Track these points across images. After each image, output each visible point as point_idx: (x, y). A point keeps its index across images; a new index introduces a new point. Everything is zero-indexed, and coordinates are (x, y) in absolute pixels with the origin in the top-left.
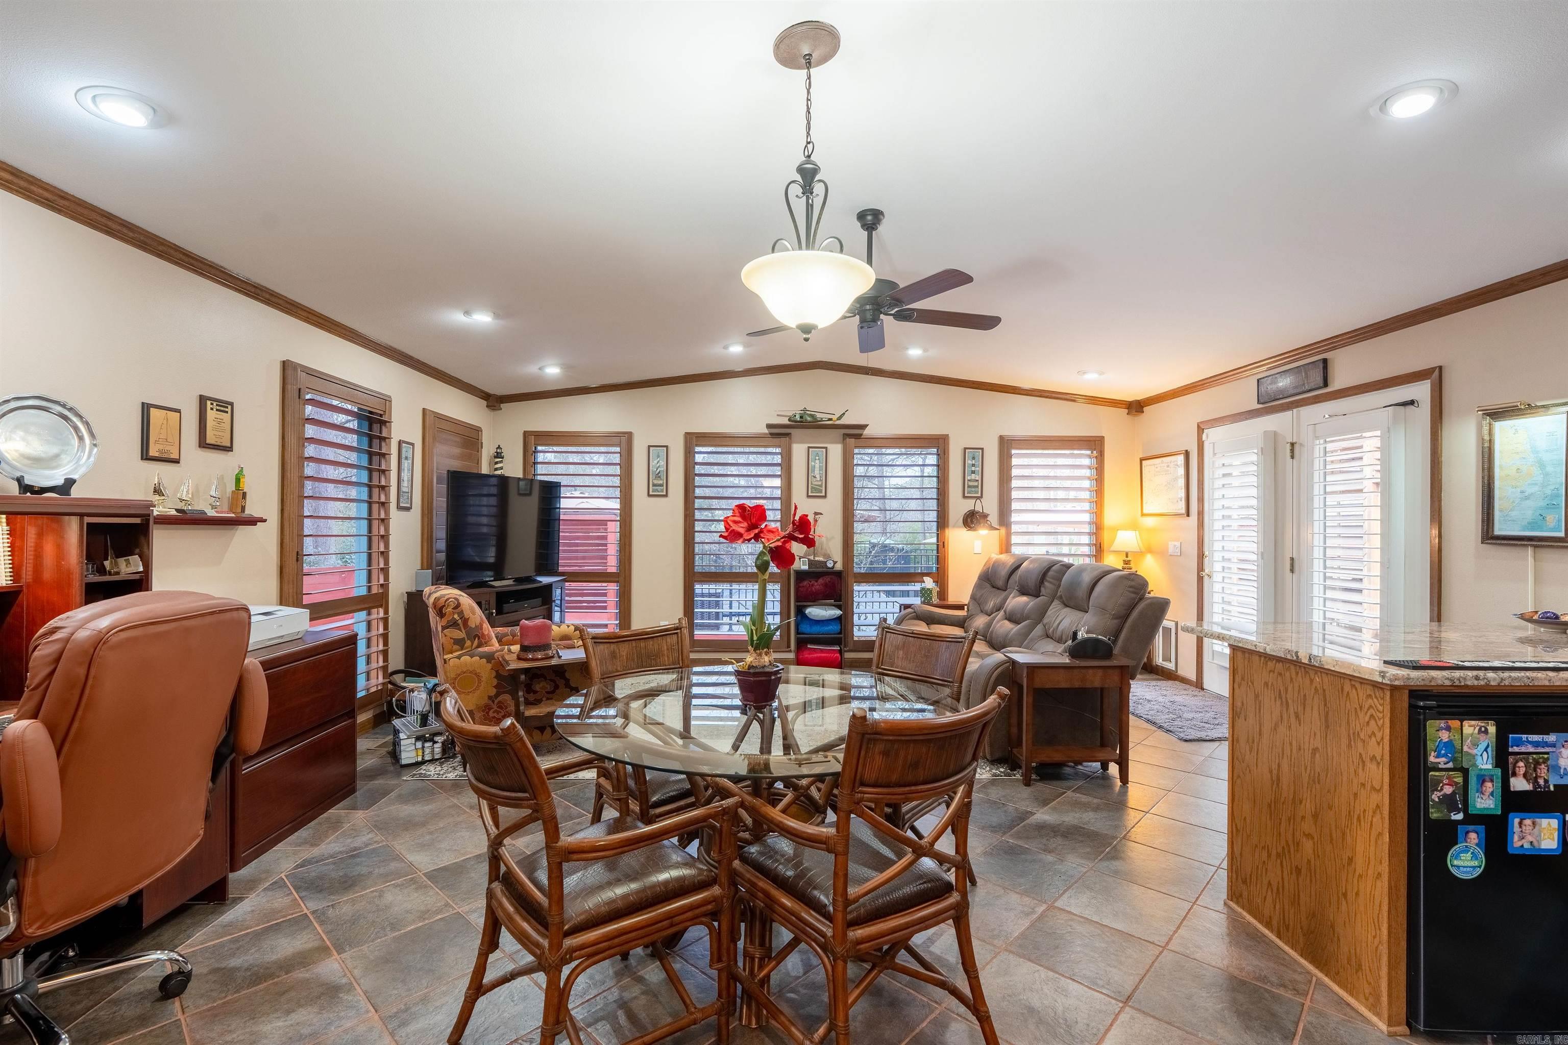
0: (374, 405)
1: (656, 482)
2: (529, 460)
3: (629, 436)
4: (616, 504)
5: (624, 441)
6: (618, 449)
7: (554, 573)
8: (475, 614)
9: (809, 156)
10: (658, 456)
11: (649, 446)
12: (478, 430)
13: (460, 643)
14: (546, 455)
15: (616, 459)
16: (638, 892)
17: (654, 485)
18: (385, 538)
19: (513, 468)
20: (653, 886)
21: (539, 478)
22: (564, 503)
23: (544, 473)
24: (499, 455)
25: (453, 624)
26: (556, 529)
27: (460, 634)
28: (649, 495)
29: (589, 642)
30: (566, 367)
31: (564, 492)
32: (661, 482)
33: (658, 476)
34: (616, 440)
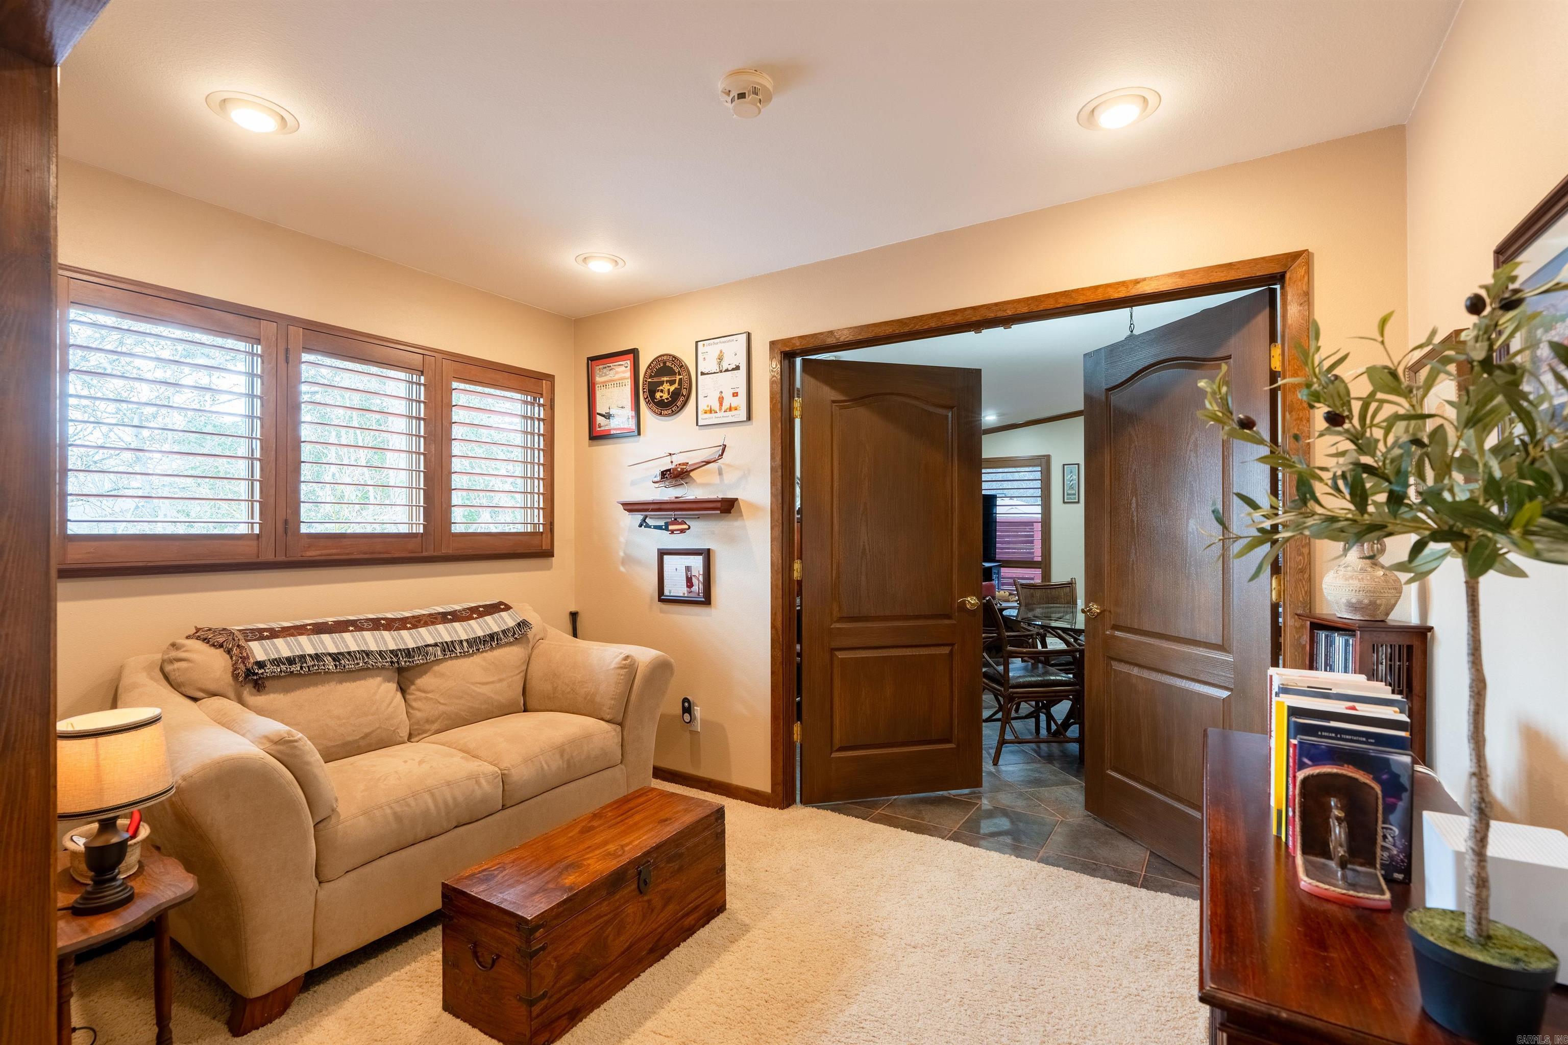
1: (1070, 492)
3: (1048, 458)
4: (1038, 509)
5: (1044, 463)
6: (1039, 469)
7: (994, 561)
9: (1132, 331)
10: (1071, 472)
11: (1064, 465)
14: (988, 475)
15: (1038, 475)
16: (1041, 681)
17: (1068, 494)
20: (1048, 680)
22: (999, 510)
23: (985, 489)
26: (993, 528)
28: (1064, 502)
29: (1019, 587)
30: (1000, 415)
31: (1000, 502)
32: (1073, 492)
33: (1071, 488)
34: (1038, 462)
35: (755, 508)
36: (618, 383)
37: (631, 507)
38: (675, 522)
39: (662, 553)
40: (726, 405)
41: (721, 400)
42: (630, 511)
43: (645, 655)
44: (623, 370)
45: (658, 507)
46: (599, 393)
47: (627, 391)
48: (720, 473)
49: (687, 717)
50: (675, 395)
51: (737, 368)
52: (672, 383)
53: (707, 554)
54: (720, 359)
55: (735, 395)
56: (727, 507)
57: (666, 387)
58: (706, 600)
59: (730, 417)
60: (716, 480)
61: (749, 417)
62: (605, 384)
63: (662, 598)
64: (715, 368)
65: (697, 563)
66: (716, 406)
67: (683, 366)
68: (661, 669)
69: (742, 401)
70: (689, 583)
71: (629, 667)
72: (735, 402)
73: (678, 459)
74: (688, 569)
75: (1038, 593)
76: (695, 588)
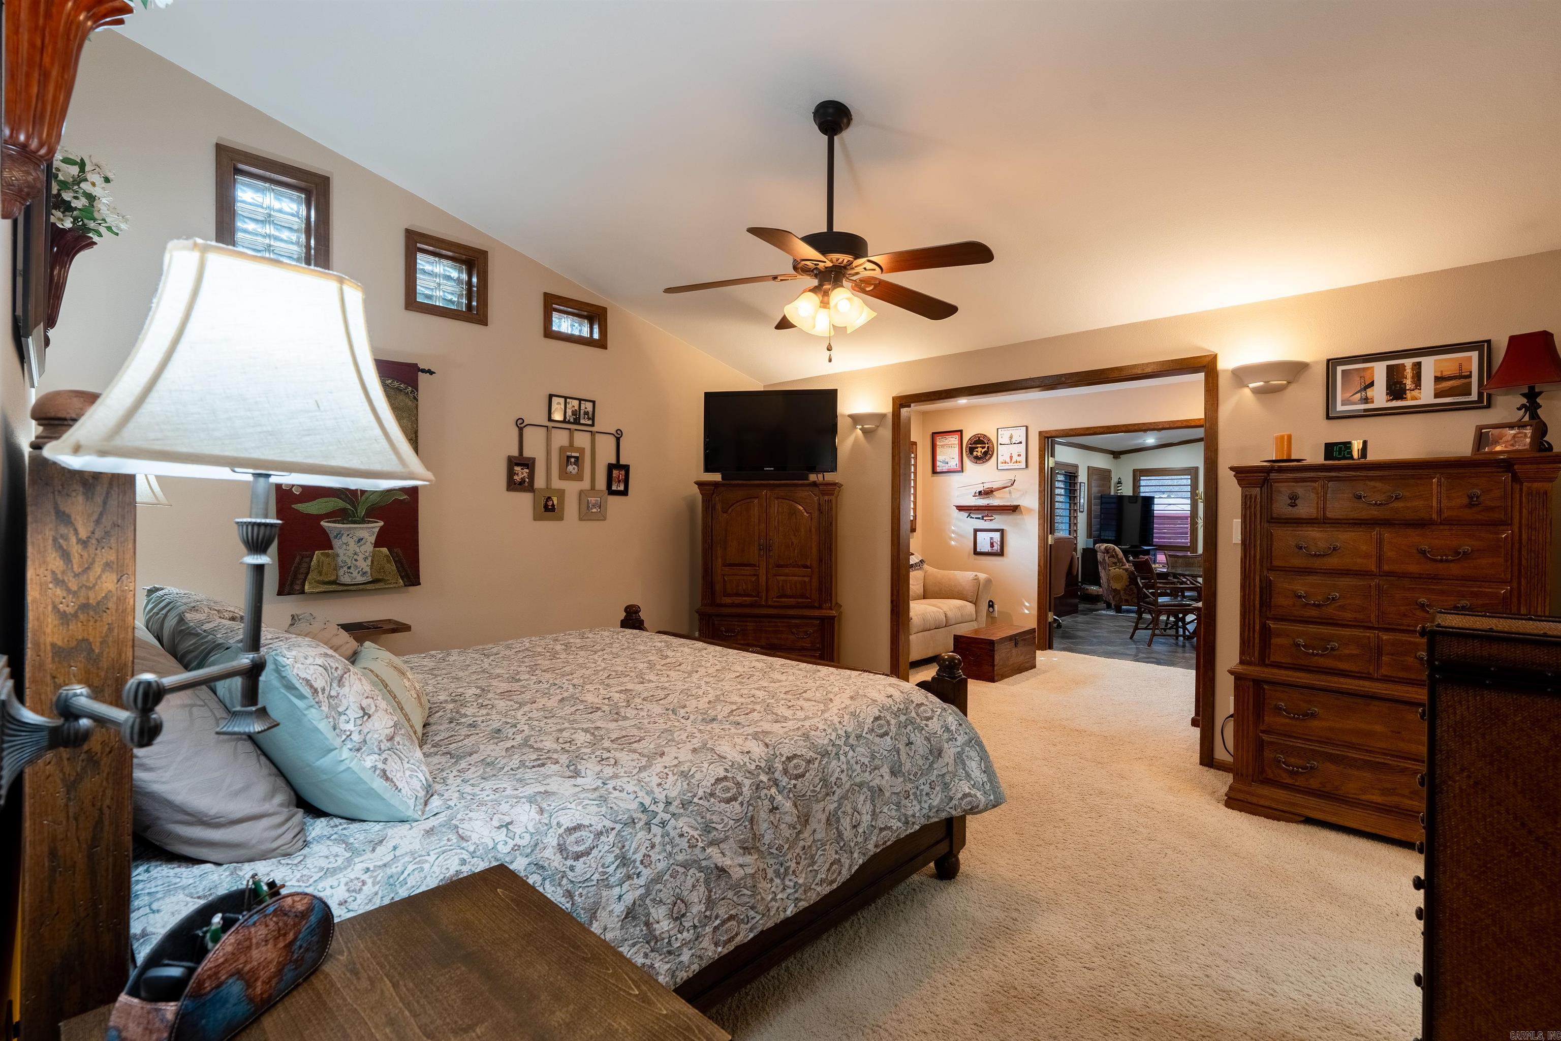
0: (1071, 470)
2: (1136, 485)
3: (1196, 469)
4: (1188, 507)
5: (1193, 473)
6: (1189, 477)
8: (1121, 554)
12: (1109, 471)
13: (1115, 564)
14: (1144, 481)
15: (1188, 482)
18: (1076, 524)
19: (1127, 490)
21: (1142, 495)
22: (1156, 507)
23: (1145, 491)
24: (1119, 483)
25: (1113, 556)
27: (1115, 560)
31: (1156, 501)
34: (1188, 472)
35: (1029, 510)
36: (950, 446)
37: (961, 508)
38: (987, 516)
39: (976, 531)
40: (1014, 460)
41: (1011, 457)
42: (960, 510)
43: (982, 576)
44: (954, 440)
45: (978, 509)
46: (938, 451)
47: (955, 451)
48: (1010, 492)
49: (991, 609)
50: (986, 453)
51: (1021, 443)
52: (983, 448)
53: (1002, 531)
54: (1011, 438)
55: (1019, 455)
56: (1014, 509)
57: (980, 449)
58: (1001, 553)
59: (1016, 466)
60: (1008, 496)
61: (1027, 466)
62: (942, 446)
63: (976, 553)
64: (1008, 442)
65: (997, 536)
66: (1008, 460)
67: (989, 440)
68: (988, 582)
69: (1023, 458)
70: (992, 545)
71: (976, 579)
72: (1019, 459)
73: (987, 486)
74: (991, 538)
75: (1180, 560)
76: (995, 548)
